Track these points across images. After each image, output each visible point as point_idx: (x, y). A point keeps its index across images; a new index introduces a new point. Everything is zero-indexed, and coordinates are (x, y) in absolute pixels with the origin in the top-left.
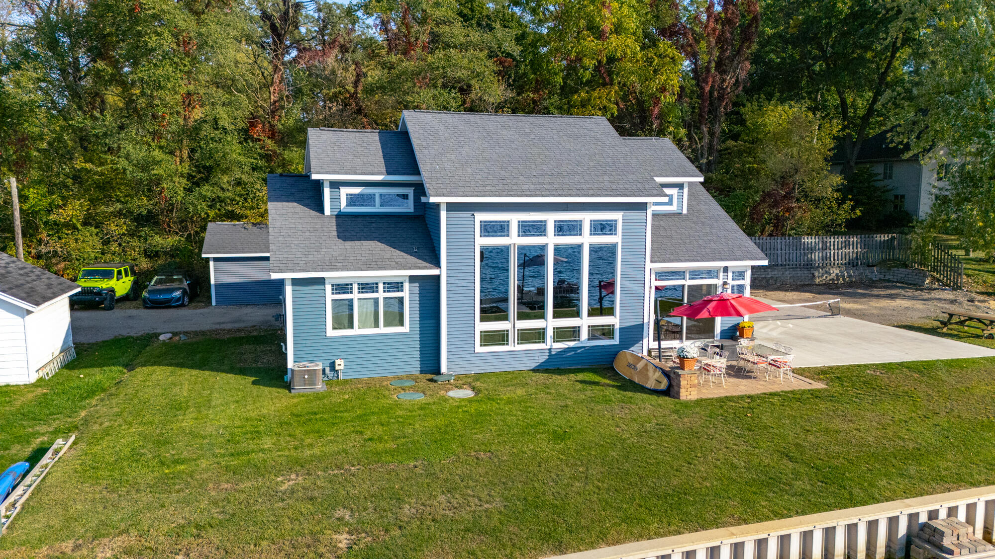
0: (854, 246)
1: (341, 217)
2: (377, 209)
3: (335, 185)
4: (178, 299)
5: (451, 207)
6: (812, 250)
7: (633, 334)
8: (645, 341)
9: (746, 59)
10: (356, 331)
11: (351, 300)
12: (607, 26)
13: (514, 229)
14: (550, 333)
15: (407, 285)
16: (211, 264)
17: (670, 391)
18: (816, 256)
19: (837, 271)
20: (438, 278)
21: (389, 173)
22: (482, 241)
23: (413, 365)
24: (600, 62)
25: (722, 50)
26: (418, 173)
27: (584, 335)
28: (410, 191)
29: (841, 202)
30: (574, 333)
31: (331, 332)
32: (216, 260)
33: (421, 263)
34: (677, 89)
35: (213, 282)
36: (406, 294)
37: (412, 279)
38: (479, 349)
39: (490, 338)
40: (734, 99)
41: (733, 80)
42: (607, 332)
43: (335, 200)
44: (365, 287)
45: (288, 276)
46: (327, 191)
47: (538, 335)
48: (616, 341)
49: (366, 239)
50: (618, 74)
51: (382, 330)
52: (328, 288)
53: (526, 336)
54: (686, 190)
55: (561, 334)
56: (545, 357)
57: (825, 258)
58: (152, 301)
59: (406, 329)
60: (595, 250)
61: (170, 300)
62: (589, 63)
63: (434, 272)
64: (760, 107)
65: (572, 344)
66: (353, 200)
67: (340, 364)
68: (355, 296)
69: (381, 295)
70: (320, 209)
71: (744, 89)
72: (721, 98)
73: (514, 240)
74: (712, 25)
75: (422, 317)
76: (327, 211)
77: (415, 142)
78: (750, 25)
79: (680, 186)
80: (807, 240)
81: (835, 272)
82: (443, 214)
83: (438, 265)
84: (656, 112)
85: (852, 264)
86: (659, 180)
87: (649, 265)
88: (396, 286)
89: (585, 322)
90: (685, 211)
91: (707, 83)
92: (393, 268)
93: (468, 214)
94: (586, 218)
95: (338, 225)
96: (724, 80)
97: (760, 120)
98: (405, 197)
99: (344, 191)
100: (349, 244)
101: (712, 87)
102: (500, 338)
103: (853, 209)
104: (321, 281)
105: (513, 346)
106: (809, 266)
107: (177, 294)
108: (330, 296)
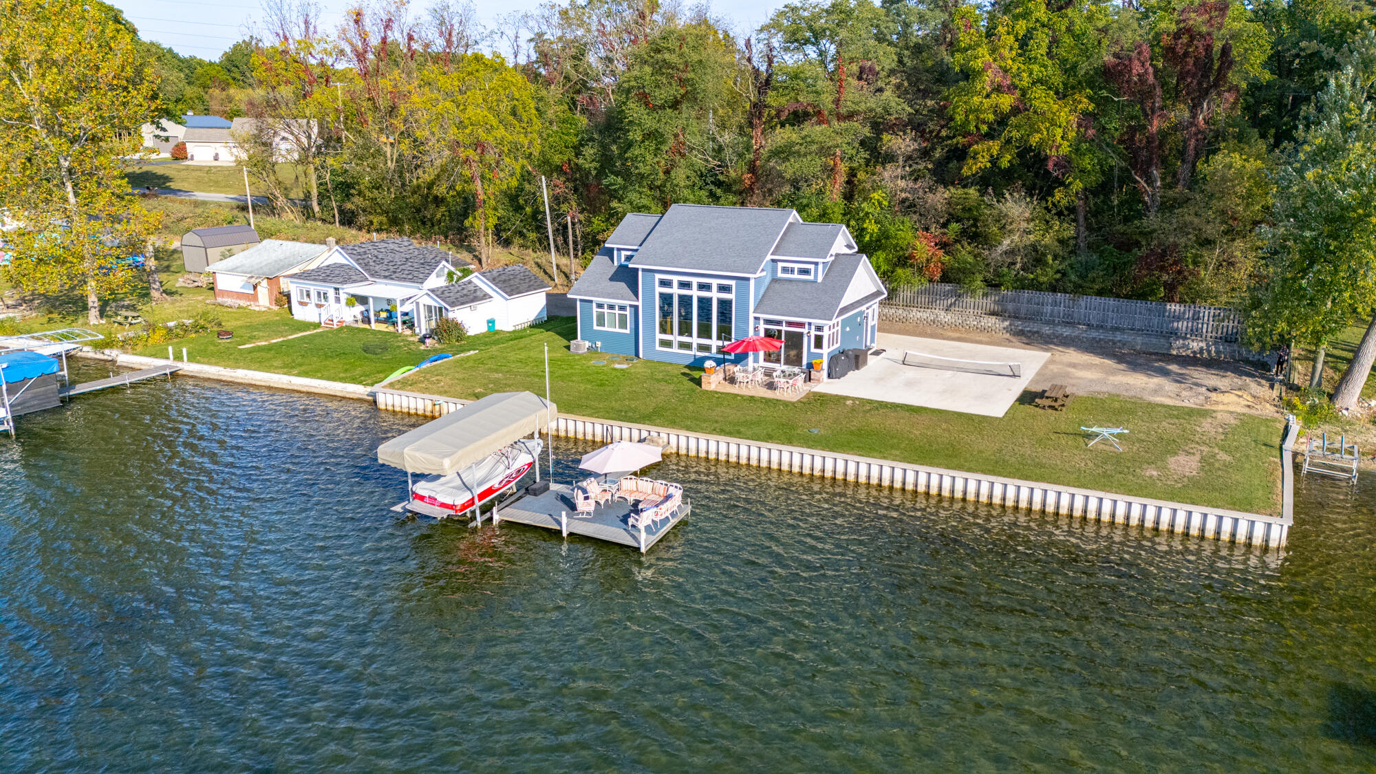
1: (620, 267)
3: (619, 250)
5: (643, 270)
10: (606, 329)
11: (604, 313)
13: (675, 284)
14: (694, 346)
15: (627, 308)
20: (638, 307)
22: (659, 290)
27: (714, 350)
30: (708, 348)
31: (596, 327)
33: (630, 297)
36: (628, 313)
37: (628, 305)
38: (658, 348)
39: (663, 343)
43: (619, 257)
44: (611, 307)
45: (578, 297)
46: (616, 253)
47: (687, 346)
51: (617, 330)
52: (594, 305)
53: (684, 346)
54: (821, 266)
55: (701, 347)
56: (692, 360)
59: (628, 331)
60: (720, 302)
63: (635, 303)
65: (706, 354)
66: (627, 258)
67: (599, 344)
68: (606, 310)
69: (617, 311)
73: (676, 290)
75: (634, 326)
76: (615, 263)
79: (816, 264)
82: (640, 274)
83: (638, 298)
87: (752, 314)
88: (622, 308)
89: (714, 343)
90: (820, 279)
92: (624, 298)
93: (651, 274)
94: (715, 282)
95: (615, 271)
99: (623, 253)
102: (669, 344)
104: (591, 301)
105: (675, 350)
108: (595, 310)
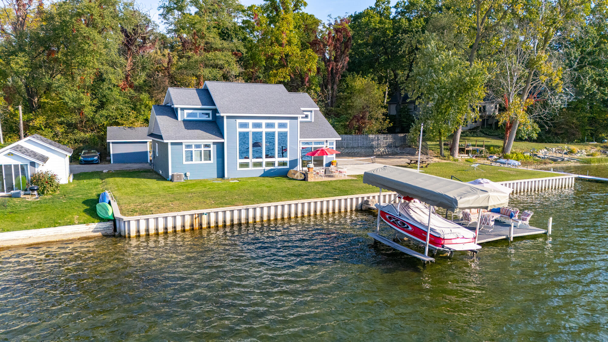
0: (389, 139)
1: (184, 121)
2: (198, 118)
3: (182, 109)
4: (97, 160)
5: (228, 117)
6: (373, 140)
7: (294, 163)
8: (298, 166)
9: (347, 56)
10: (194, 162)
11: (192, 151)
12: (284, 41)
13: (250, 125)
14: (264, 164)
15: (212, 146)
16: (111, 145)
17: (305, 179)
18: (375, 143)
19: (383, 149)
20: (223, 143)
21: (203, 105)
22: (239, 130)
23: (215, 175)
24: (282, 57)
25: (336, 53)
26: (215, 105)
27: (276, 164)
28: (210, 112)
29: (384, 120)
30: (273, 164)
31: (185, 163)
32: (113, 143)
33: (217, 137)
34: (316, 70)
35: (111, 153)
36: (212, 149)
37: (214, 143)
38: (239, 169)
39: (243, 165)
40: (342, 73)
41: (342, 65)
42: (284, 164)
43: (183, 115)
44: (198, 146)
45: (169, 141)
46: (179, 111)
47: (260, 164)
48: (288, 167)
49: (196, 129)
50: (290, 63)
51: (203, 162)
52: (184, 146)
53: (256, 165)
54: (313, 113)
55: (268, 164)
56: (262, 173)
57: (378, 144)
58: (85, 161)
59: (212, 162)
60: (280, 134)
61: (93, 161)
62: (277, 57)
63: (222, 141)
64: (354, 77)
65: (272, 168)
66: (189, 115)
67: (188, 174)
68: (193, 149)
69: (203, 149)
70: (176, 118)
71: (346, 69)
72: (336, 73)
73: (251, 130)
74: (330, 41)
75: (218, 157)
76: (179, 119)
77: (212, 94)
78: (348, 41)
79: (311, 111)
80: (371, 136)
81: (382, 150)
82: (225, 120)
83: (223, 138)
84: (307, 80)
85: (389, 146)
86: (302, 109)
87: (299, 139)
88: (207, 146)
89: (277, 160)
90: (313, 121)
91: (330, 67)
92: (207, 139)
93: (234, 120)
94: (276, 122)
95: (184, 124)
96: (337, 65)
97: (353, 84)
98: (208, 114)
99: (186, 111)
100: (190, 131)
101: (332, 68)
102: (246, 165)
103: (390, 122)
104: (181, 144)
105: (251, 168)
106: (372, 147)
107: (96, 158)
108: (184, 149)
